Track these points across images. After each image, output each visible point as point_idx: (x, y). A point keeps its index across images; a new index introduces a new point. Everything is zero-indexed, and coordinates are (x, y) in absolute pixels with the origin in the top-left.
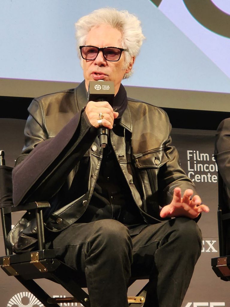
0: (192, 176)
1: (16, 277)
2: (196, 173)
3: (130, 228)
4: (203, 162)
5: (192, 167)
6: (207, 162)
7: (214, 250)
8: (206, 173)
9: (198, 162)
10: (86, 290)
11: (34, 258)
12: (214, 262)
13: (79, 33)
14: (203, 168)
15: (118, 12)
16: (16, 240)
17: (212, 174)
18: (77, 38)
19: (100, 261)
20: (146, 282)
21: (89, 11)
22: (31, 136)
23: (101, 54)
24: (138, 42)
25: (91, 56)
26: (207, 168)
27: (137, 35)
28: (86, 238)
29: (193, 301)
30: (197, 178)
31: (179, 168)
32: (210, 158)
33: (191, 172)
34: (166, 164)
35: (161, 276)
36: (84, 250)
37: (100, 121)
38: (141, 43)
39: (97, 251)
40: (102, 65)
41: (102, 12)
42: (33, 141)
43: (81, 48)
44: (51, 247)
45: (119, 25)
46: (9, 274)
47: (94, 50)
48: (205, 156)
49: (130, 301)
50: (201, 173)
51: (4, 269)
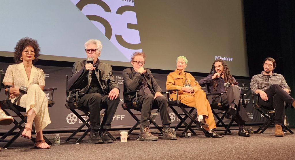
0: (117, 83)
1: (70, 109)
2: (118, 82)
3: (102, 95)
4: (120, 79)
5: (117, 80)
6: (121, 79)
7: (122, 102)
8: (121, 82)
9: (119, 79)
10: (89, 112)
11: (75, 104)
12: (122, 105)
13: (85, 46)
14: (120, 81)
15: (94, 40)
16: (69, 99)
17: (122, 82)
18: (85, 48)
19: (94, 103)
20: (105, 110)
21: (88, 40)
22: (73, 72)
23: (91, 51)
24: (101, 47)
25: (88, 52)
26: (121, 81)
27: (100, 46)
28: (90, 98)
29: (117, 115)
30: (118, 83)
31: (114, 80)
32: (122, 78)
33: (117, 81)
34: (110, 79)
35: (109, 108)
36: (89, 101)
37: (89, 69)
38: (102, 48)
39: (93, 101)
40: (91, 54)
41: (90, 40)
42: (74, 73)
43: (85, 50)
44: (80, 101)
45: (95, 43)
46: (68, 108)
47: (89, 50)
48: (121, 78)
49: (101, 115)
50: (119, 82)
51: (66, 107)
